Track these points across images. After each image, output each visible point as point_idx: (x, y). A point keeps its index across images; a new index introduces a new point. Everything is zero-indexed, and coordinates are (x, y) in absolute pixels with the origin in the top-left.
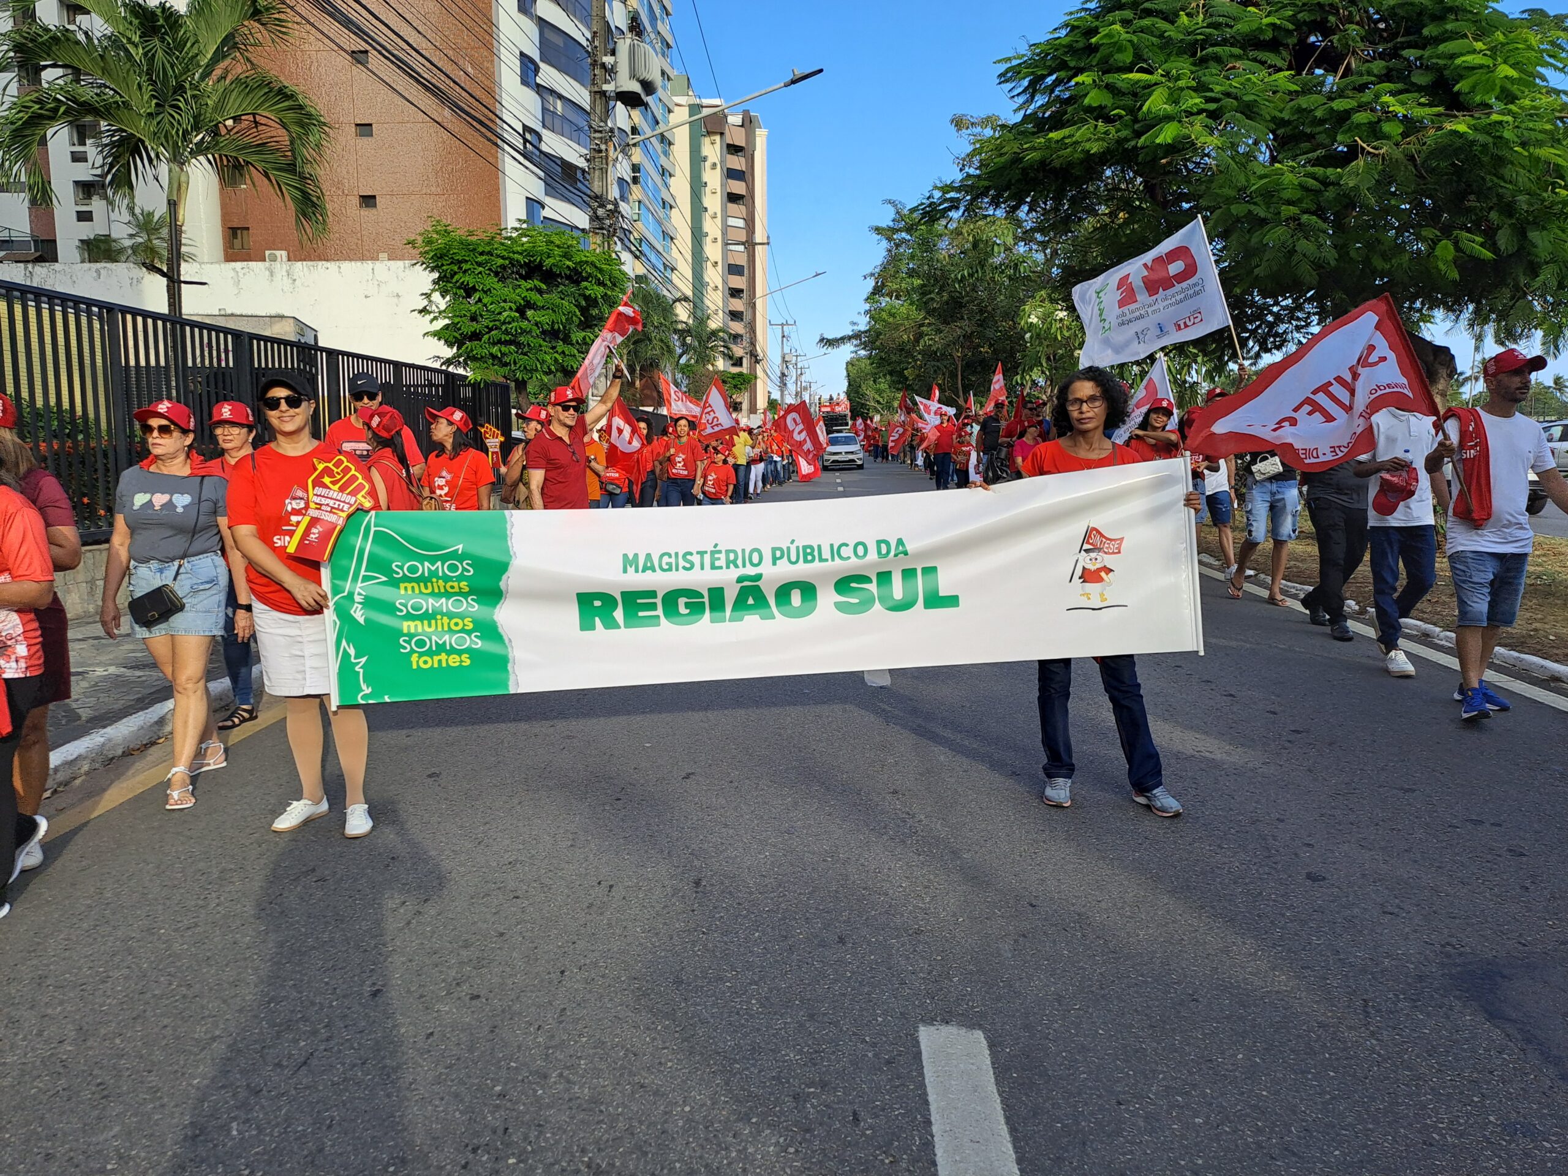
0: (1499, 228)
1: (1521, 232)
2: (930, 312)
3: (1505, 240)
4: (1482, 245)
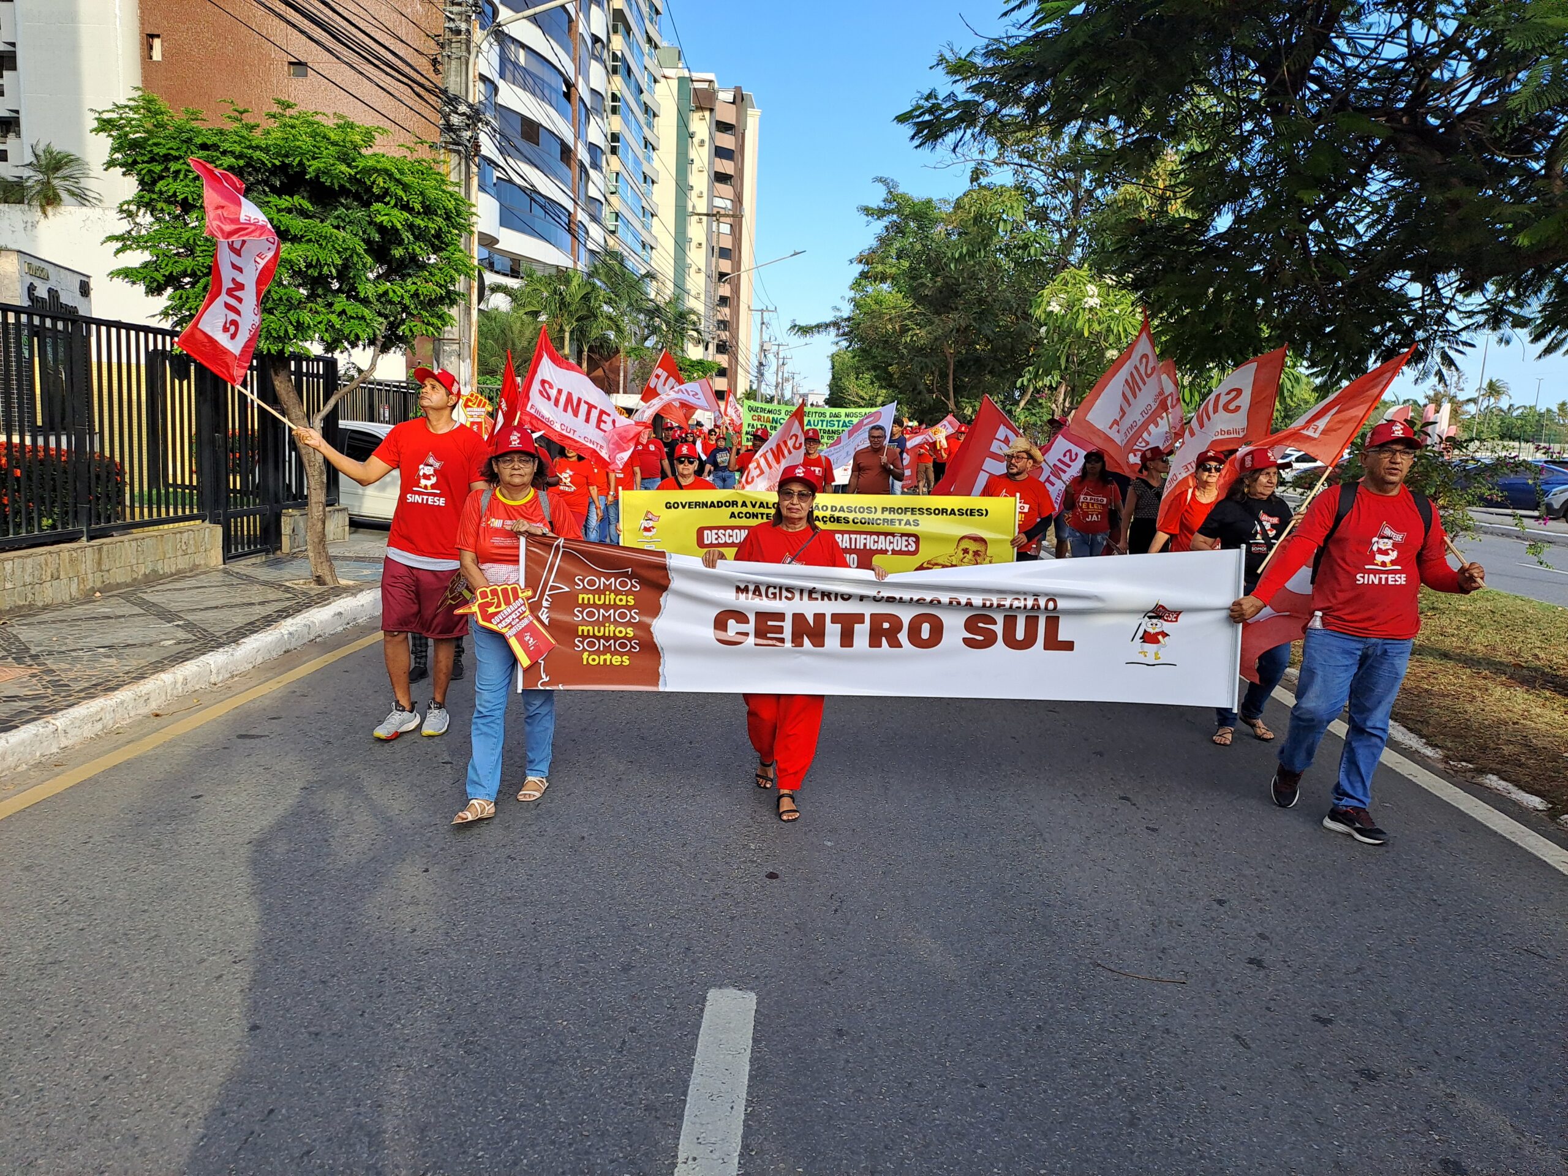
2: (919, 299)
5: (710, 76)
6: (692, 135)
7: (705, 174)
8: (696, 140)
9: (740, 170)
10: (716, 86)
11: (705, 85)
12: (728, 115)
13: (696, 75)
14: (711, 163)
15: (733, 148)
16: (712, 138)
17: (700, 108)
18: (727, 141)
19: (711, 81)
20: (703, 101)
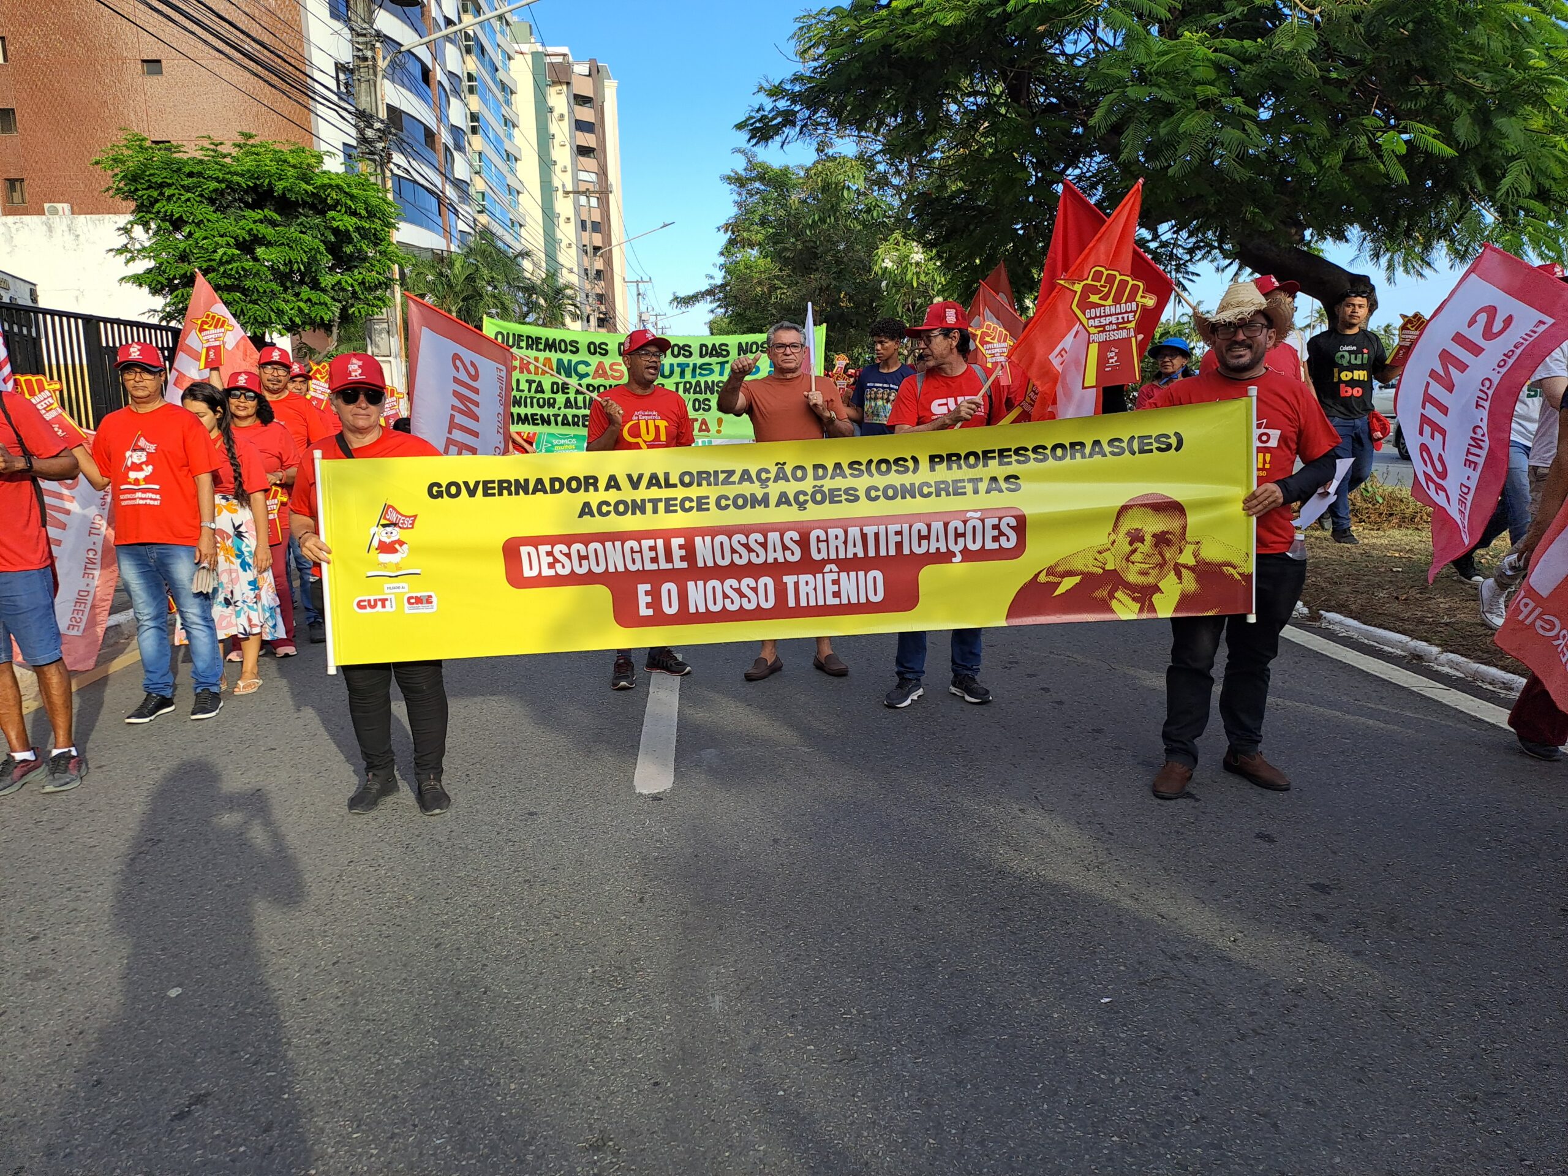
0: (1458, 113)
1: (1483, 119)
2: (785, 262)
3: (1464, 128)
4: (1435, 137)
5: (564, 50)
6: (551, 110)
7: (568, 146)
8: (556, 114)
9: (602, 142)
10: (571, 59)
11: (560, 59)
12: (585, 88)
13: (551, 50)
14: (572, 137)
15: (592, 120)
16: (571, 111)
17: (556, 82)
18: (586, 114)
19: (565, 55)
20: (559, 75)
